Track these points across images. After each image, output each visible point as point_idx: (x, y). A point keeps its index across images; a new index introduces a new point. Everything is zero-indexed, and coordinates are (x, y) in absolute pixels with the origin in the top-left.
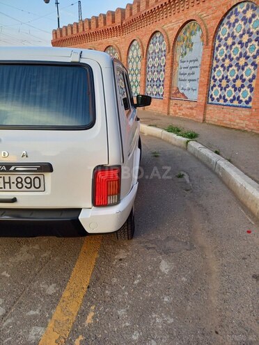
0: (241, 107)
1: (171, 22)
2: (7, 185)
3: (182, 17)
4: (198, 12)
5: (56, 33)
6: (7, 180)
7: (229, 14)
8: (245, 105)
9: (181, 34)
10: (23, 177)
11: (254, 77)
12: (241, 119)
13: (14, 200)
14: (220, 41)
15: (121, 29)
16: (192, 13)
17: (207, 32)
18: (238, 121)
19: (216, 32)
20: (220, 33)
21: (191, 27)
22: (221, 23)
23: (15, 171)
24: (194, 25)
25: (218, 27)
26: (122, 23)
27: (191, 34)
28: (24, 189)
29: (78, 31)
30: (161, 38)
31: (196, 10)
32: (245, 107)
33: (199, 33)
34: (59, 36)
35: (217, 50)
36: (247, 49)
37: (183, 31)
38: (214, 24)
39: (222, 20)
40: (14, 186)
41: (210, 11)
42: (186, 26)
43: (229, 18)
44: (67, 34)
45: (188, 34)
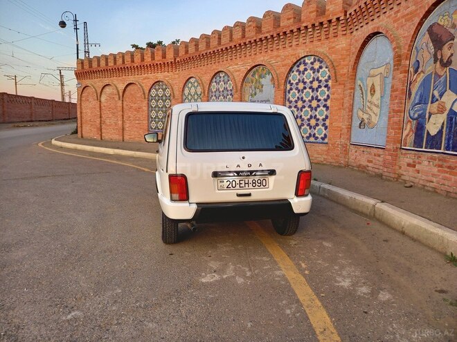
0: (317, 143)
1: (237, 64)
2: (247, 185)
3: (250, 61)
4: (266, 58)
5: (82, 63)
6: (247, 182)
7: (298, 64)
8: (321, 141)
9: (250, 76)
10: (256, 180)
11: (327, 117)
12: (318, 154)
13: (249, 195)
14: (291, 85)
15: (174, 65)
16: (260, 59)
17: (277, 76)
18: (316, 155)
19: (287, 77)
20: (290, 78)
21: (260, 71)
22: (291, 70)
23: (255, 175)
24: (263, 69)
25: (289, 73)
26: (175, 59)
27: (260, 77)
28: (257, 187)
29: (115, 63)
30: (226, 77)
31: (264, 56)
32: (322, 143)
33: (269, 77)
34: (86, 67)
35: (289, 92)
36: (318, 94)
37: (251, 73)
38: (285, 70)
39: (292, 68)
40: (251, 186)
41: (279, 59)
42: (254, 69)
43: (298, 66)
44: (99, 65)
45: (257, 77)
